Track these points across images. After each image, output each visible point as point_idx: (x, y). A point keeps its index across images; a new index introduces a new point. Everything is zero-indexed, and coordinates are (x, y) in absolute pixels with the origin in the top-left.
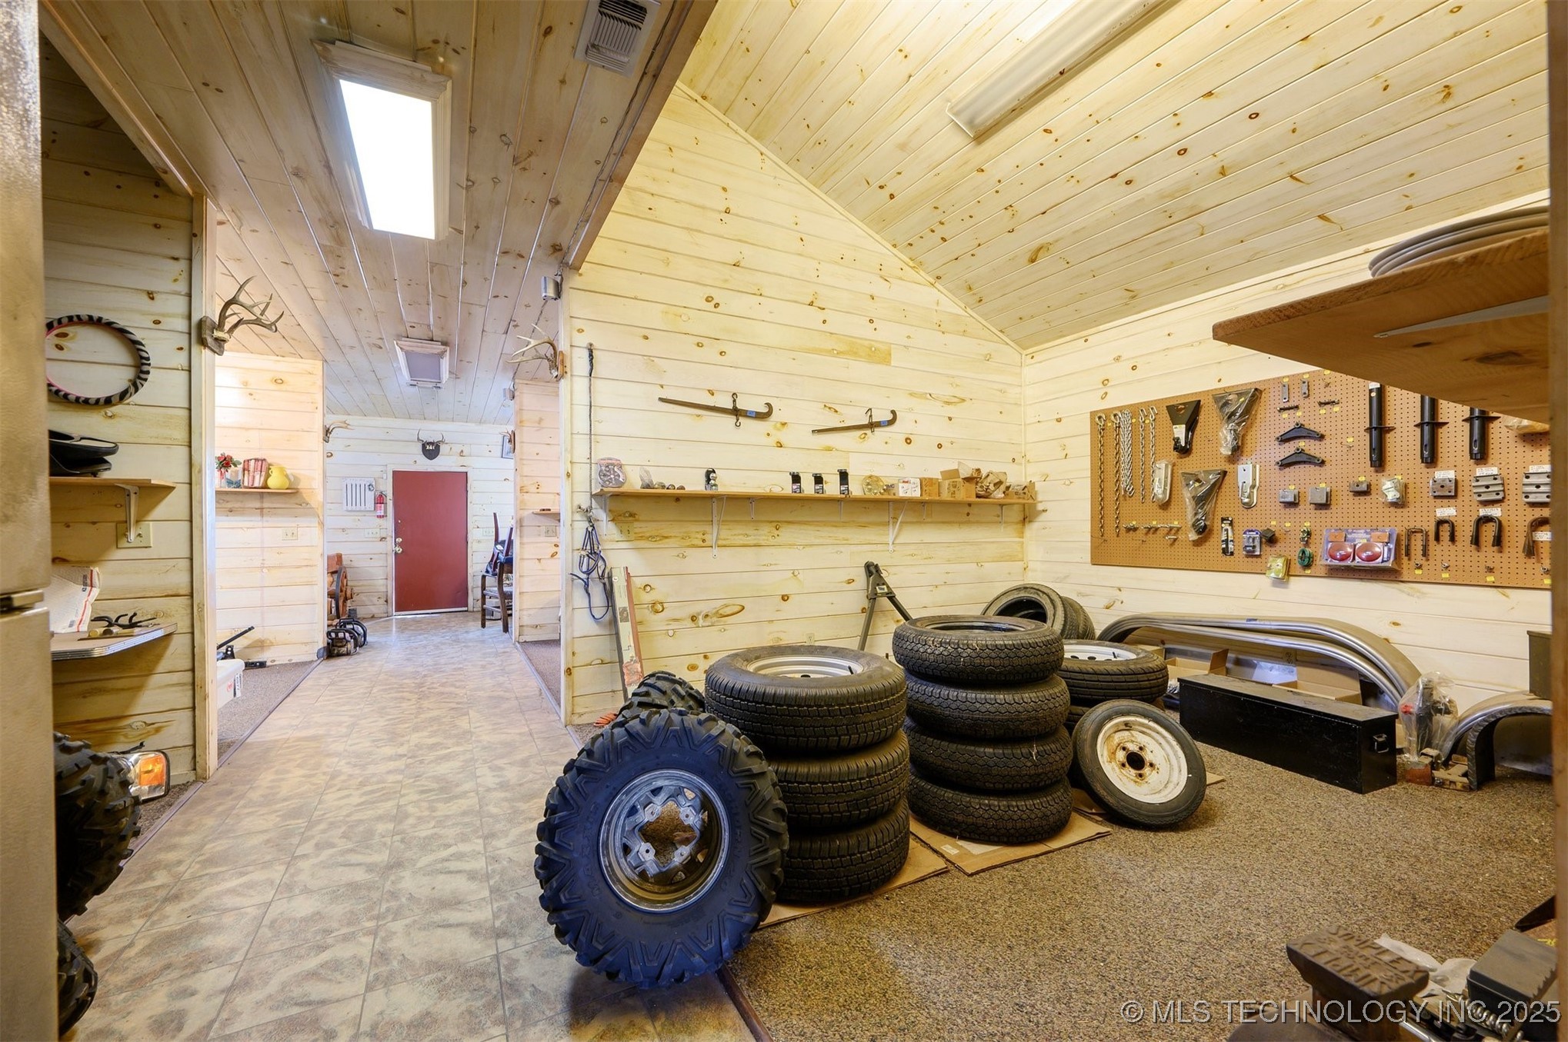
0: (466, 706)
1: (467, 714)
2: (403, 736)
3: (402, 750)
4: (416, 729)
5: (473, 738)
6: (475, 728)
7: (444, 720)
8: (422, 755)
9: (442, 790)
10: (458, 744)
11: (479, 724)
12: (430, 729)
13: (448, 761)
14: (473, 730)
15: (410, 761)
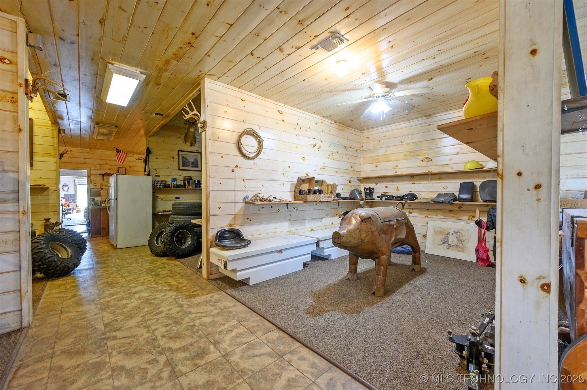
0: (108, 334)
1: (105, 325)
2: (142, 302)
3: (137, 296)
4: (138, 308)
5: (99, 306)
6: (98, 313)
7: (122, 317)
8: (125, 294)
9: (111, 284)
10: (108, 302)
11: (96, 316)
12: (129, 309)
13: (111, 293)
14: (100, 312)
15: (130, 291)
